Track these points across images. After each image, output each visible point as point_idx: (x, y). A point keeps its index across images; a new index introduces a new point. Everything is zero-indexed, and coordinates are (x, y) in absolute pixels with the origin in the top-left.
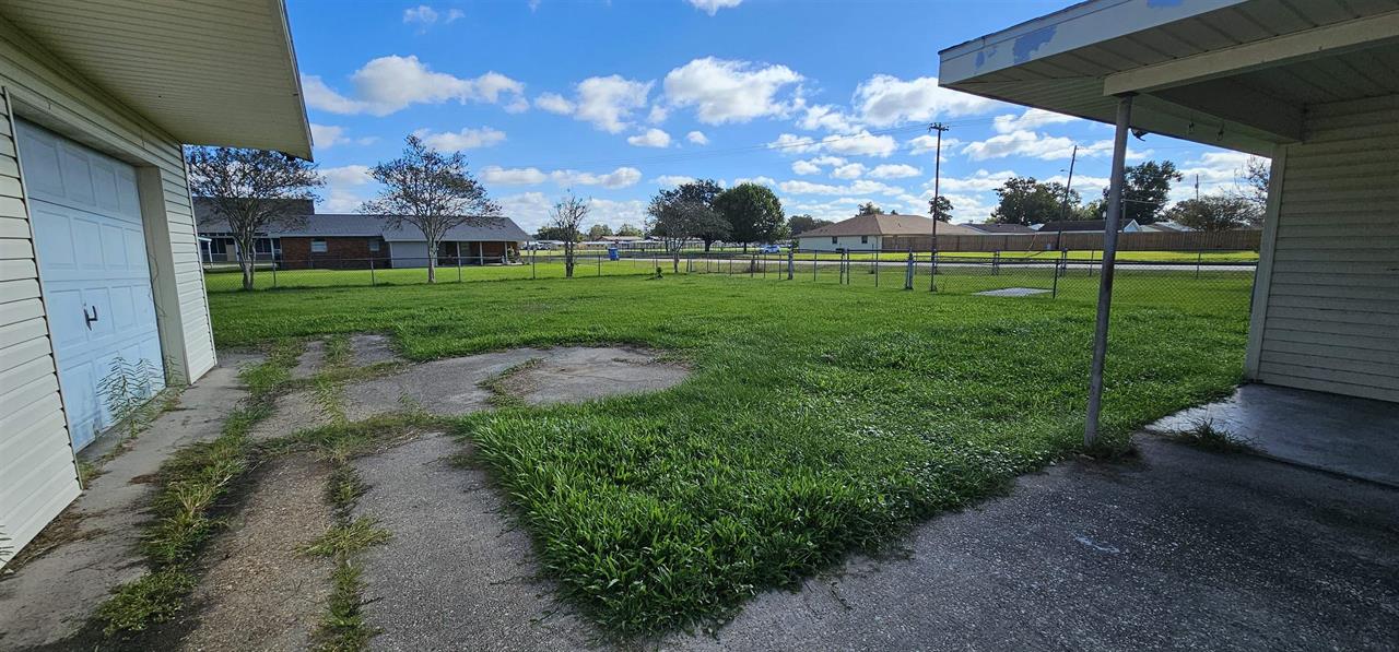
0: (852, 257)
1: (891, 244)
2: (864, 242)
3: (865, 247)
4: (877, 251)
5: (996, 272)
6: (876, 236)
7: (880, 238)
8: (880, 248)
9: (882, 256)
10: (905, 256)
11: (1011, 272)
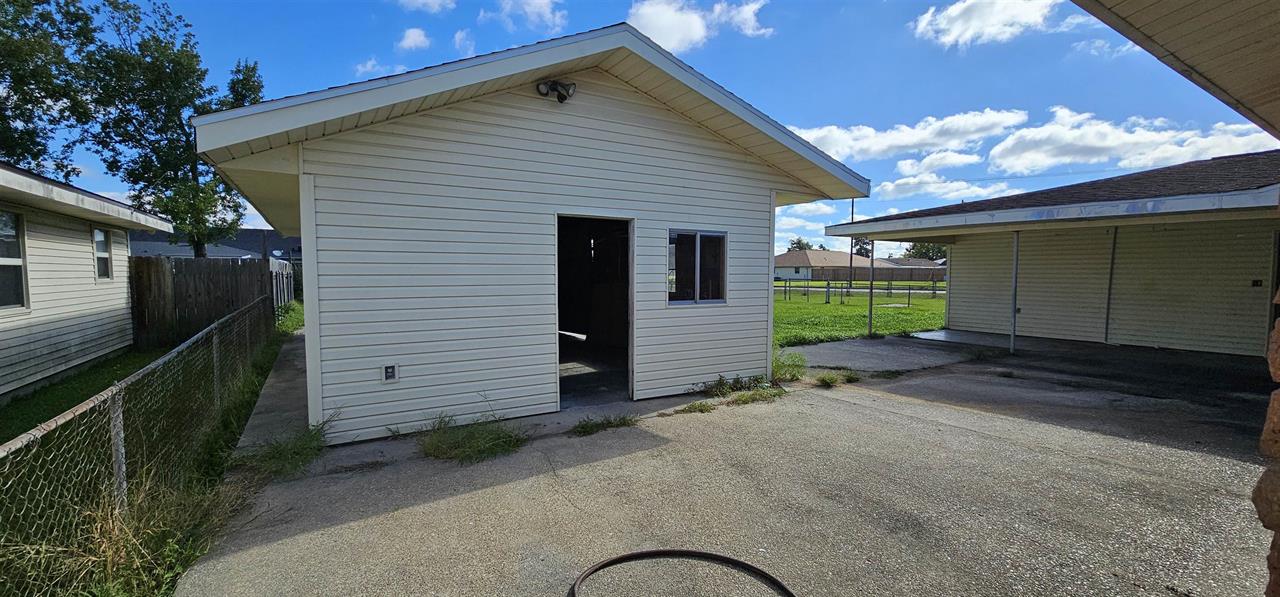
0: (793, 284)
1: (819, 274)
2: (797, 272)
3: (797, 276)
4: (808, 280)
5: (889, 295)
6: (807, 267)
7: (810, 270)
8: (810, 277)
9: (811, 283)
10: (825, 283)
11: (898, 295)
